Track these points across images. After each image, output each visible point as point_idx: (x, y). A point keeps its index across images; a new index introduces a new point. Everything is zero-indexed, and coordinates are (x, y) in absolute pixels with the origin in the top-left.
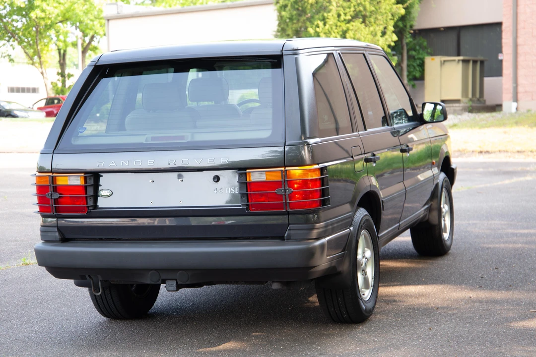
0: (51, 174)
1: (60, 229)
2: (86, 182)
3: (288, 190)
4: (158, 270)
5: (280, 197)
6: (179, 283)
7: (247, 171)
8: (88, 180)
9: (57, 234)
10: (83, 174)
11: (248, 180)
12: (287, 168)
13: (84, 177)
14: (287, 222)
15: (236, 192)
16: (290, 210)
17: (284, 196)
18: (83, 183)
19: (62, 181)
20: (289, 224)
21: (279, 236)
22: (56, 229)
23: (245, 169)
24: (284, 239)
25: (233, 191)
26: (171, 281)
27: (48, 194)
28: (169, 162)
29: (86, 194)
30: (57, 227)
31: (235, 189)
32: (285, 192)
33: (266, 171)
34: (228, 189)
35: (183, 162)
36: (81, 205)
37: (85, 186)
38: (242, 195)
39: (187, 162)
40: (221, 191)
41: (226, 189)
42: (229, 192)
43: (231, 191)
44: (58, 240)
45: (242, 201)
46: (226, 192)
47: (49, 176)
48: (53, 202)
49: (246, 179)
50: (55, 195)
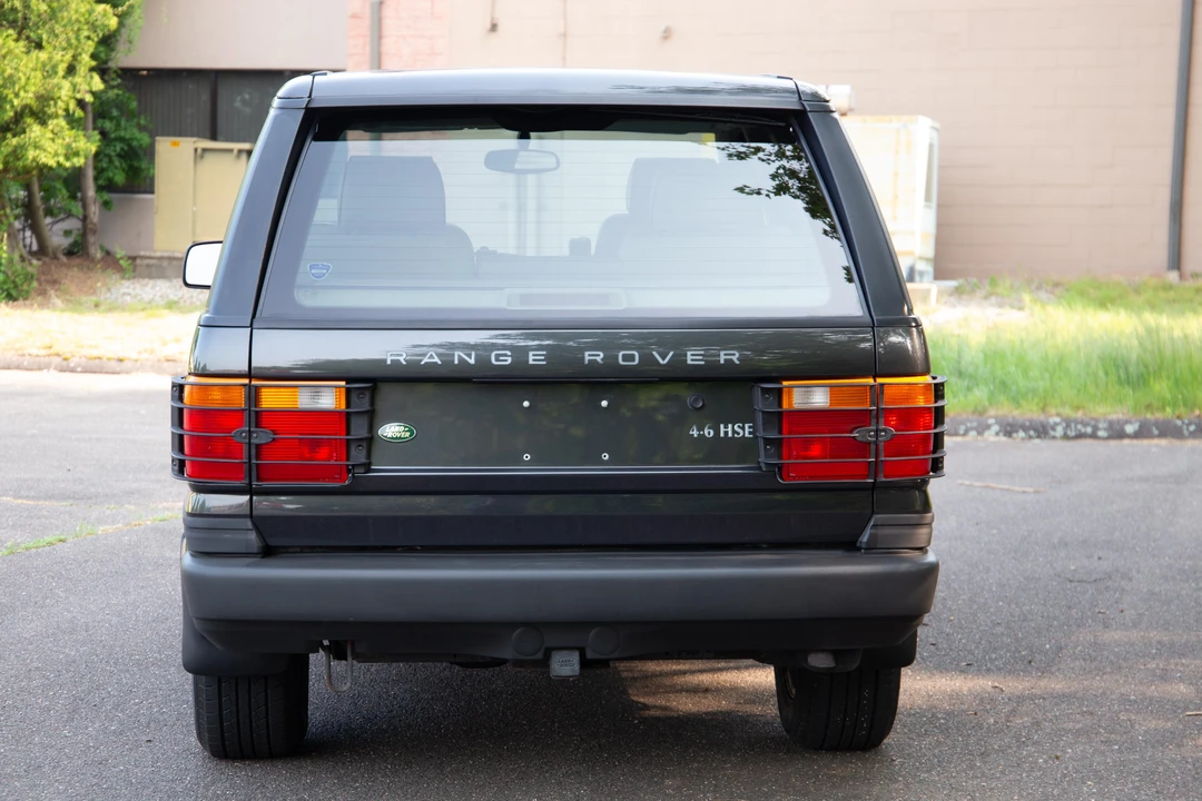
0: (246, 381)
1: (259, 523)
2: (348, 405)
3: (884, 430)
4: (534, 626)
5: (862, 448)
6: (590, 655)
7: (785, 383)
8: (354, 398)
9: (253, 536)
10: (343, 383)
11: (785, 406)
12: (880, 380)
13: (348, 391)
14: (870, 511)
15: (747, 435)
16: (883, 479)
17: (873, 447)
18: (343, 407)
19: (274, 398)
20: (873, 513)
21: (848, 545)
22: (249, 524)
23: (778, 380)
24: (859, 549)
25: (741, 431)
26: (565, 652)
27: (240, 434)
28: (587, 358)
29: (348, 434)
30: (251, 516)
31: (743, 428)
32: (877, 436)
33: (830, 386)
34: (726, 427)
35: (623, 360)
36: (332, 462)
37: (348, 415)
38: (768, 441)
39: (634, 360)
40: (708, 432)
41: (722, 426)
42: (730, 435)
43: (734, 432)
44: (255, 551)
45: (766, 457)
46: (722, 435)
47: (244, 385)
48: (253, 451)
49: (780, 404)
50: (262, 434)
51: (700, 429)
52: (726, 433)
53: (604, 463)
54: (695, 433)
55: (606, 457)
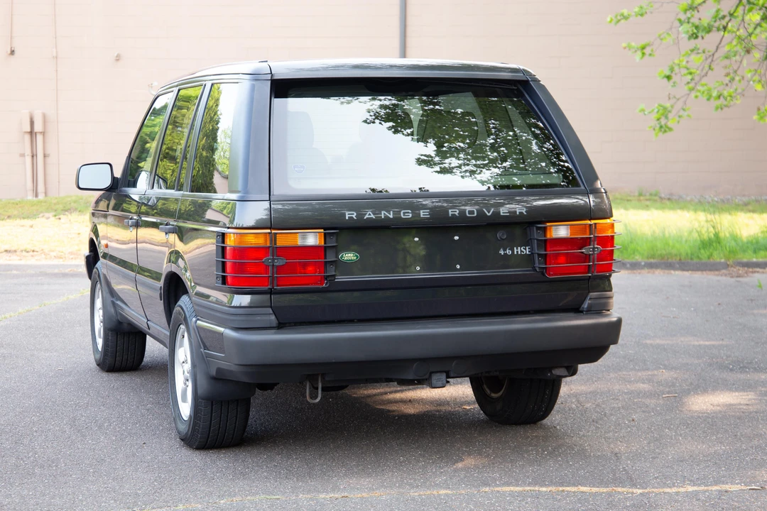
0: (269, 231)
1: (277, 310)
2: (325, 243)
3: (597, 248)
4: (424, 361)
5: (587, 258)
6: (452, 375)
7: (548, 224)
8: (328, 239)
9: (273, 317)
10: (322, 230)
11: (548, 237)
12: (593, 222)
13: (325, 234)
14: (588, 290)
15: (528, 253)
16: (596, 274)
17: (591, 257)
18: (323, 244)
19: (284, 240)
20: (589, 292)
21: (576, 310)
22: (270, 311)
23: (544, 222)
24: (582, 312)
25: (524, 250)
26: (438, 374)
27: (267, 260)
28: (450, 213)
29: (325, 258)
30: (271, 307)
31: (525, 249)
32: (594, 251)
33: (570, 225)
34: (517, 249)
35: (469, 214)
36: (317, 274)
37: (325, 247)
38: (540, 255)
39: (474, 214)
40: (509, 252)
41: (515, 248)
42: (519, 253)
43: (521, 251)
44: (275, 326)
45: (539, 264)
46: (515, 253)
47: (269, 233)
48: (275, 270)
49: (545, 236)
50: (280, 260)
51: (505, 250)
52: (517, 252)
53: (457, 270)
54: (502, 252)
55: (458, 267)
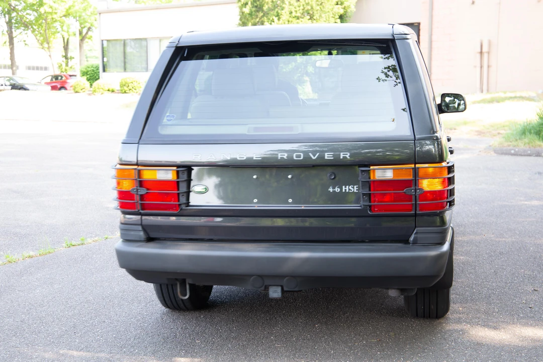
0: (136, 167)
1: (145, 228)
2: (178, 177)
3: (418, 189)
4: (261, 277)
5: (409, 198)
6: (285, 289)
7: (372, 167)
8: (180, 175)
9: (142, 233)
10: (175, 168)
11: (372, 178)
12: (417, 166)
13: (178, 172)
14: (414, 226)
15: (355, 191)
16: (419, 212)
17: (413, 197)
18: (175, 178)
19: (149, 175)
20: (416, 227)
21: (403, 240)
22: (140, 228)
23: (368, 166)
24: (409, 243)
25: (352, 189)
26: (275, 287)
27: (133, 190)
28: (279, 156)
29: (178, 190)
30: (141, 225)
31: (353, 188)
32: (416, 192)
33: (394, 169)
34: (346, 187)
35: (296, 157)
36: (172, 203)
37: (178, 182)
38: (364, 194)
39: (300, 157)
40: (337, 190)
41: (344, 187)
42: (347, 191)
43: (349, 190)
44: (143, 239)
45: (364, 201)
46: (344, 191)
47: (135, 169)
48: (139, 197)
49: (369, 177)
50: (142, 190)
51: (334, 188)
52: (346, 190)
53: (290, 203)
54: (331, 190)
55: (290, 201)
